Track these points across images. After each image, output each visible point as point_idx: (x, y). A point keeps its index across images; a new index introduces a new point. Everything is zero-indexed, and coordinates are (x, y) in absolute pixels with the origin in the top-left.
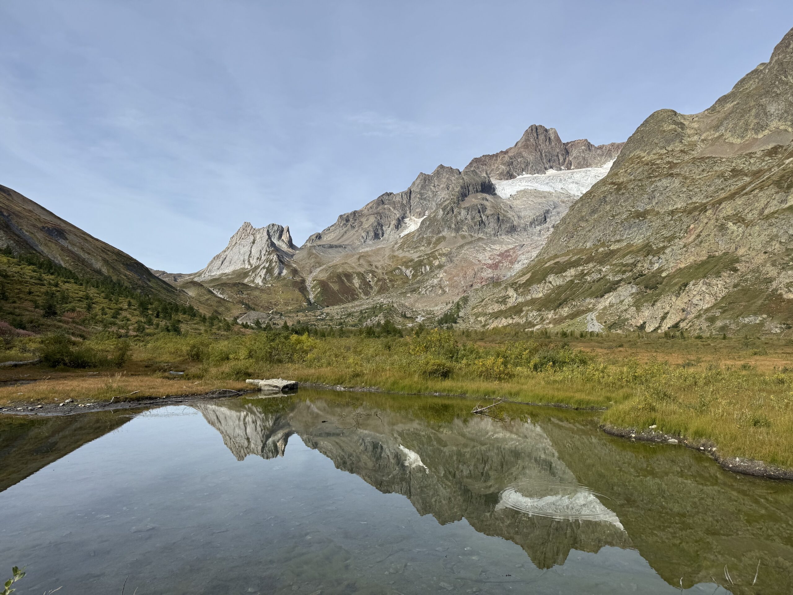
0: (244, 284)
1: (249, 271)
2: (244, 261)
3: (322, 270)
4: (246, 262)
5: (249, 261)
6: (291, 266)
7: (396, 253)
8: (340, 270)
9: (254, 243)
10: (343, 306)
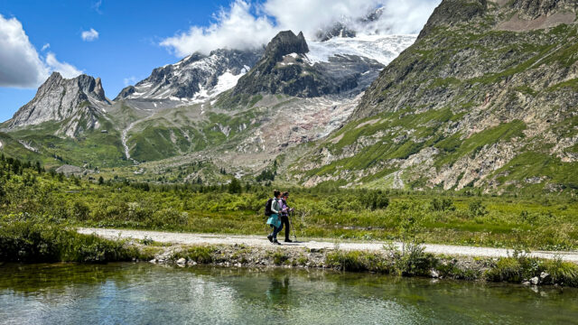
0: (55, 137)
1: (60, 124)
2: (54, 113)
3: (138, 124)
4: (56, 114)
5: (59, 113)
6: (105, 120)
7: (213, 110)
8: (156, 125)
9: (64, 93)
10: (160, 162)
